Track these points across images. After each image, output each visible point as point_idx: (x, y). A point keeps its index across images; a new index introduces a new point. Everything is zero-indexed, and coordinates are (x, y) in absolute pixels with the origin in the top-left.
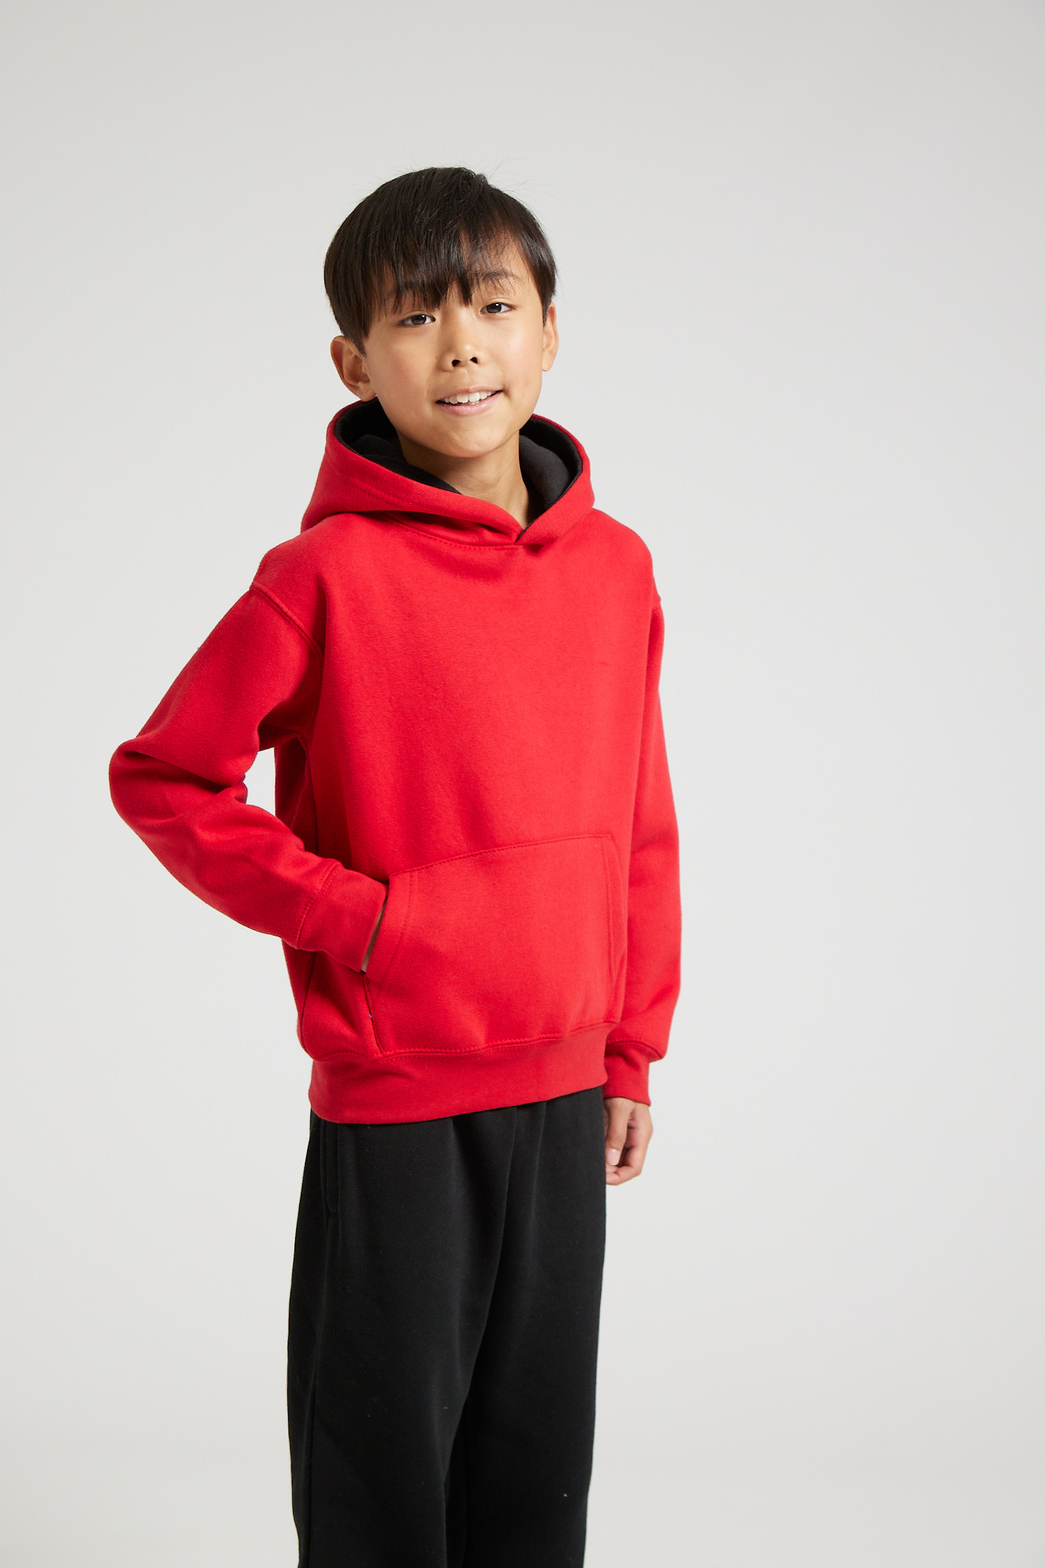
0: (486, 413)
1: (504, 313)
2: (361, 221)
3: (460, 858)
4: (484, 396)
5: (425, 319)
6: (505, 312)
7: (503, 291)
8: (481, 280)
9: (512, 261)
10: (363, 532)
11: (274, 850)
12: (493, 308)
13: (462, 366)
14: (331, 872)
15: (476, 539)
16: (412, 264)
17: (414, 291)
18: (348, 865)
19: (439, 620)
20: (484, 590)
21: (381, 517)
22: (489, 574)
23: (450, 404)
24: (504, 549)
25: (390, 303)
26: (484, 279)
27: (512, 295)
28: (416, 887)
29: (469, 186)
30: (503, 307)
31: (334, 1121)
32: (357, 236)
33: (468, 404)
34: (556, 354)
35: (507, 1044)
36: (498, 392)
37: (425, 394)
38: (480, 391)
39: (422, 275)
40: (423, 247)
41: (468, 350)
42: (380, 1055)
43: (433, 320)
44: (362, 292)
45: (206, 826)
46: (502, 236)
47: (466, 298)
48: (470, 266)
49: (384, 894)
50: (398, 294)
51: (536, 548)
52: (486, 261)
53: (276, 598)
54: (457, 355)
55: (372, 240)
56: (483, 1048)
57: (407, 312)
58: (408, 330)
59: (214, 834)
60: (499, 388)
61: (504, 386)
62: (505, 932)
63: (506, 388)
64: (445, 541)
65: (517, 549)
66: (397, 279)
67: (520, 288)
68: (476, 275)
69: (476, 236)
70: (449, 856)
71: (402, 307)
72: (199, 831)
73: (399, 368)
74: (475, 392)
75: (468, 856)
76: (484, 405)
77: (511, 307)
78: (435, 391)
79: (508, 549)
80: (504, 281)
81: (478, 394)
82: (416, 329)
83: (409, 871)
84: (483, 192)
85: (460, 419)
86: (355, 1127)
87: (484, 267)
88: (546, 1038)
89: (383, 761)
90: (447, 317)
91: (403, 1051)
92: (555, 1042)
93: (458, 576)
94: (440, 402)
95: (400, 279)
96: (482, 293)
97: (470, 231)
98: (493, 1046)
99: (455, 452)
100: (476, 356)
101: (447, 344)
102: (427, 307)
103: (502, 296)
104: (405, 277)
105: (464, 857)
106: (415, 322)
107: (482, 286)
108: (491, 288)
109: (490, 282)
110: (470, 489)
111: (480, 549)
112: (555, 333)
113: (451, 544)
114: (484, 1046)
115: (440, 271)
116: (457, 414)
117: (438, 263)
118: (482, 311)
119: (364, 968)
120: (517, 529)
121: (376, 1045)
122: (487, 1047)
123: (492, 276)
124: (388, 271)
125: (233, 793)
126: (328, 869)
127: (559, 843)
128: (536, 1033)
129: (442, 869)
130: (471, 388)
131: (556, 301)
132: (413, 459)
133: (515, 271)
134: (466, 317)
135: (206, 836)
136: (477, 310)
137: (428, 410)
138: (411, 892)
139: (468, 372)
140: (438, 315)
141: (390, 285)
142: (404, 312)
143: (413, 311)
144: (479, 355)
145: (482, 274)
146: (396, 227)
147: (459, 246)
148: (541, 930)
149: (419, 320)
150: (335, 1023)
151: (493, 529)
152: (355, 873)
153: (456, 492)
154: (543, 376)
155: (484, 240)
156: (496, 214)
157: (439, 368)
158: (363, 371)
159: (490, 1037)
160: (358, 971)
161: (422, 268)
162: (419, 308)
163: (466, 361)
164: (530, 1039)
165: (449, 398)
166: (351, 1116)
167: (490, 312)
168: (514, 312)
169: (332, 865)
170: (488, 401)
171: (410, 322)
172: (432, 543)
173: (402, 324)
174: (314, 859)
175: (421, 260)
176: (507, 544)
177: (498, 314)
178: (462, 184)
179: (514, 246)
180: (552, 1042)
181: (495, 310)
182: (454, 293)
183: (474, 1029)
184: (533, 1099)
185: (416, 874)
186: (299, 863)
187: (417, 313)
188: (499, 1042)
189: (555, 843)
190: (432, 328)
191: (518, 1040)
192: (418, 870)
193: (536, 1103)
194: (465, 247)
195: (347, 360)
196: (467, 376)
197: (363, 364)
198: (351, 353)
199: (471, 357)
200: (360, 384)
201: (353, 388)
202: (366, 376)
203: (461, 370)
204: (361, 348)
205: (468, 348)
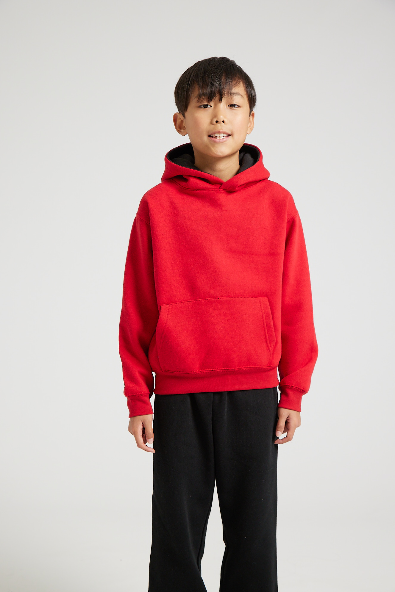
1: (236, 108)
4: (225, 135)
5: (208, 106)
6: (237, 107)
7: (237, 99)
12: (232, 106)
16: (206, 86)
23: (213, 137)
25: (196, 99)
27: (240, 102)
30: (236, 106)
36: (230, 135)
37: (205, 133)
41: (221, 118)
42: (161, 371)
43: (211, 106)
50: (199, 97)
52: (231, 88)
54: (218, 119)
58: (202, 109)
60: (230, 133)
61: (232, 133)
65: (220, 191)
66: (200, 91)
73: (196, 122)
76: (225, 139)
77: (239, 106)
78: (208, 132)
80: (238, 96)
81: (223, 134)
82: (204, 109)
87: (229, 90)
90: (216, 105)
94: (209, 136)
96: (228, 99)
99: (212, 155)
100: (224, 120)
101: (215, 115)
103: (235, 101)
104: (203, 90)
109: (230, 96)
112: (253, 122)
116: (215, 142)
118: (228, 106)
130: (221, 131)
134: (223, 106)
136: (226, 105)
137: (205, 138)
139: (220, 125)
141: (197, 93)
142: (201, 102)
143: (204, 102)
149: (206, 106)
154: (247, 136)
157: (211, 123)
158: (184, 125)
163: (220, 122)
165: (212, 134)
168: (239, 108)
171: (203, 107)
173: (200, 107)
177: (234, 108)
187: (206, 104)
190: (210, 110)
195: (178, 122)
196: (220, 127)
197: (184, 123)
198: (180, 119)
199: (222, 120)
200: (182, 130)
201: (179, 131)
202: (185, 127)
203: (218, 124)
204: (184, 116)
205: (222, 117)
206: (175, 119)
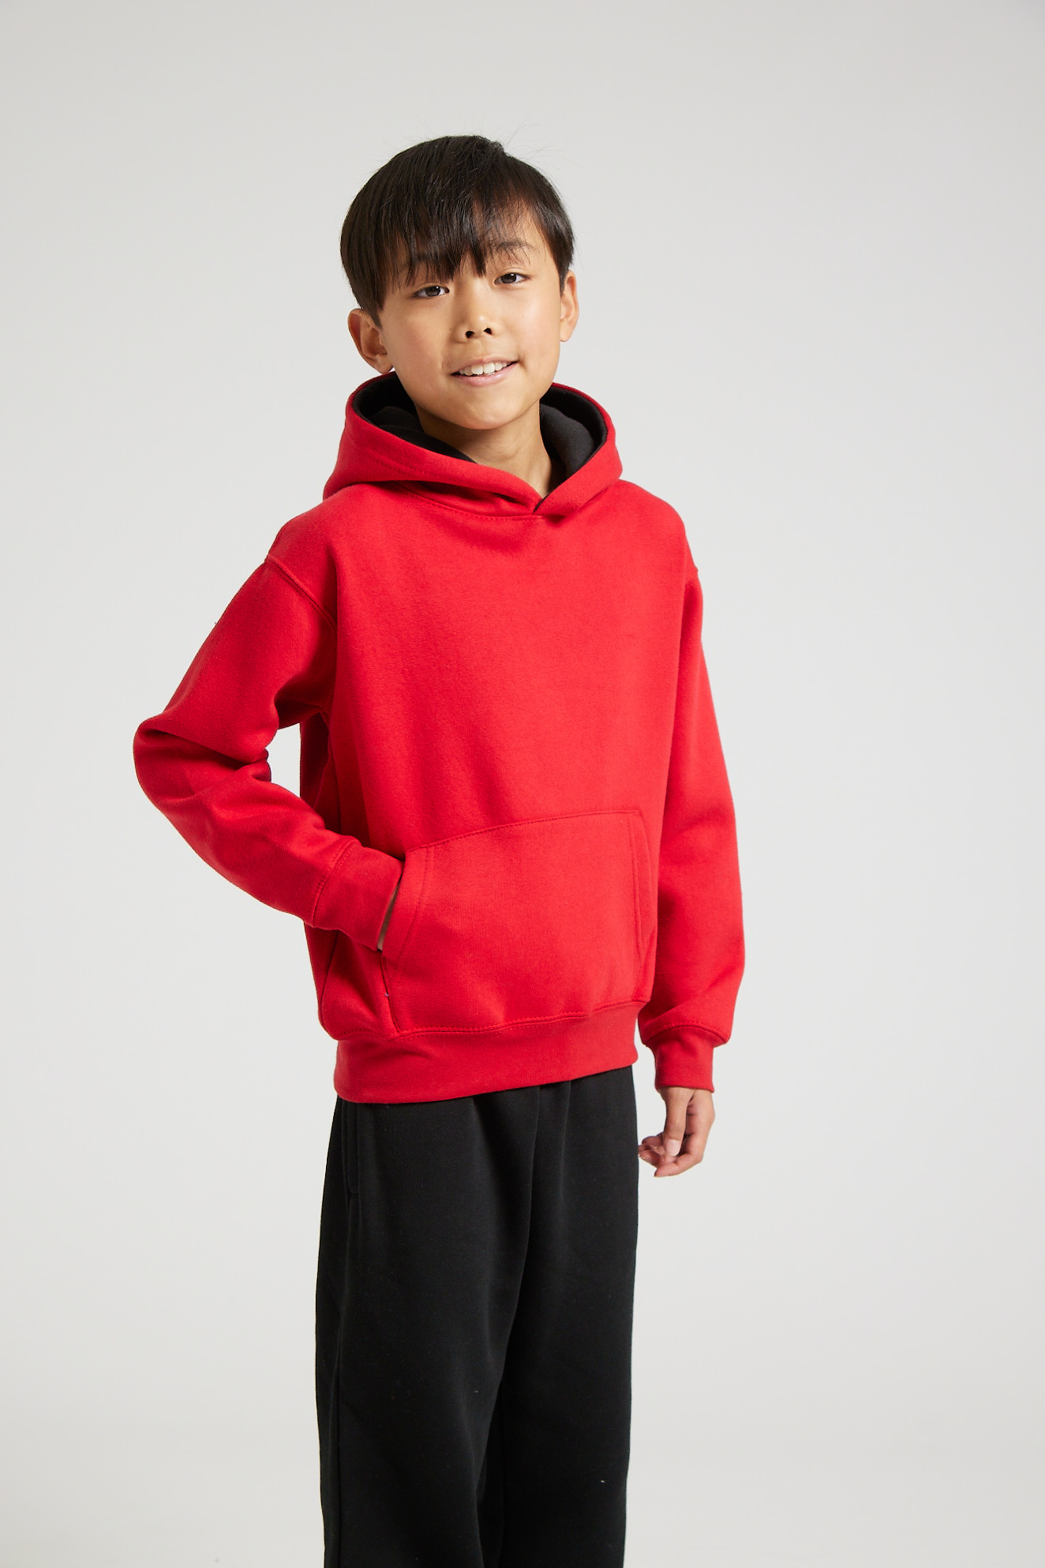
0: (502, 383)
1: (518, 284)
2: (375, 192)
3: (477, 833)
4: (499, 367)
5: (439, 291)
6: (520, 282)
7: (517, 260)
8: (494, 250)
9: (526, 230)
10: (376, 503)
11: (288, 829)
12: (508, 278)
13: (476, 338)
14: (346, 849)
15: (493, 509)
16: (425, 235)
17: (427, 263)
18: (366, 843)
19: (453, 591)
20: (501, 562)
21: (394, 487)
22: (508, 545)
23: (465, 375)
24: (521, 519)
25: (403, 276)
26: (497, 250)
27: (526, 264)
28: (432, 863)
29: (482, 155)
30: (517, 276)
31: (353, 1101)
32: (371, 208)
33: (483, 375)
34: (576, 325)
35: (528, 1022)
36: (511, 363)
37: (440, 366)
38: (495, 361)
39: (435, 247)
40: (435, 217)
41: (481, 321)
42: (396, 1034)
43: (447, 291)
44: (375, 263)
45: (223, 804)
46: (516, 205)
47: (480, 269)
48: (483, 236)
49: (399, 871)
50: (411, 266)
51: (557, 517)
52: (501, 229)
53: (288, 569)
54: (471, 325)
55: (385, 212)
56: (502, 1027)
57: (421, 284)
58: (421, 302)
59: (231, 812)
60: (513, 359)
61: (519, 356)
62: (522, 909)
63: (522, 358)
64: (459, 510)
65: (535, 519)
66: (410, 252)
67: (535, 257)
68: (490, 245)
69: (488, 205)
70: (466, 832)
71: (415, 279)
72: (215, 809)
73: (413, 340)
74: (489, 362)
75: (485, 831)
76: (499, 376)
77: (526, 277)
78: (450, 364)
79: (526, 519)
80: (518, 251)
81: (492, 365)
82: (430, 301)
83: (426, 847)
84: (497, 161)
85: (475, 390)
86: (373, 1107)
87: (497, 236)
88: (568, 1017)
89: (397, 733)
90: (460, 288)
91: (420, 1030)
92: (579, 1021)
93: (475, 547)
94: (456, 374)
95: (412, 250)
96: (495, 263)
97: (482, 200)
98: (513, 1024)
99: (471, 424)
100: (489, 327)
101: (461, 316)
102: (440, 278)
103: (516, 266)
104: (418, 246)
105: (481, 833)
106: (429, 293)
107: (496, 257)
108: (504, 258)
109: (504, 252)
110: (489, 460)
111: (497, 520)
112: (575, 302)
113: (467, 515)
114: (503, 1024)
115: (452, 242)
116: (472, 385)
117: (451, 234)
118: (496, 282)
119: (380, 947)
120: (534, 499)
121: (392, 1024)
122: (506, 1026)
123: (507, 246)
124: (401, 244)
125: (251, 771)
126: (342, 847)
127: (580, 818)
128: (557, 1011)
129: (460, 845)
130: (485, 358)
131: (574, 269)
132: (431, 430)
133: (528, 241)
134: (480, 288)
135: (223, 814)
136: (490, 281)
137: (443, 382)
138: (426, 869)
139: (482, 341)
140: (451, 287)
141: (403, 258)
142: (417, 284)
143: (427, 281)
144: (493, 326)
145: (496, 245)
146: (408, 197)
147: (471, 215)
148: (560, 907)
149: (433, 291)
150: (354, 1003)
151: (510, 499)
152: (370, 850)
153: (470, 460)
155: (497, 210)
156: (510, 183)
157: (453, 340)
158: (380, 343)
159: (509, 1016)
160: (374, 949)
161: (435, 239)
162: (433, 279)
163: (480, 332)
164: (551, 1017)
165: (463, 369)
166: (369, 1095)
167: (504, 282)
168: (528, 282)
169: (347, 842)
170: (503, 371)
171: (424, 294)
172: (448, 514)
173: (416, 296)
174: (332, 837)
175: (433, 231)
176: (525, 514)
177: (513, 284)
178: (476, 152)
179: (528, 215)
180: (574, 1020)
181: (509, 281)
182: (467, 264)
183: (493, 1008)
184: (556, 1079)
185: (432, 849)
186: (314, 841)
187: (431, 284)
188: (519, 1021)
189: (575, 818)
190: (446, 299)
191: (539, 1019)
192: (434, 845)
193: (558, 1083)
194: (478, 216)
195: (364, 333)
196: (481, 347)
197: (380, 336)
198: (369, 326)
199: (485, 329)
200: (378, 357)
201: (371, 361)
202: (383, 348)
203: (475, 342)
204: (377, 321)
205: (482, 318)
206: (355, 328)
